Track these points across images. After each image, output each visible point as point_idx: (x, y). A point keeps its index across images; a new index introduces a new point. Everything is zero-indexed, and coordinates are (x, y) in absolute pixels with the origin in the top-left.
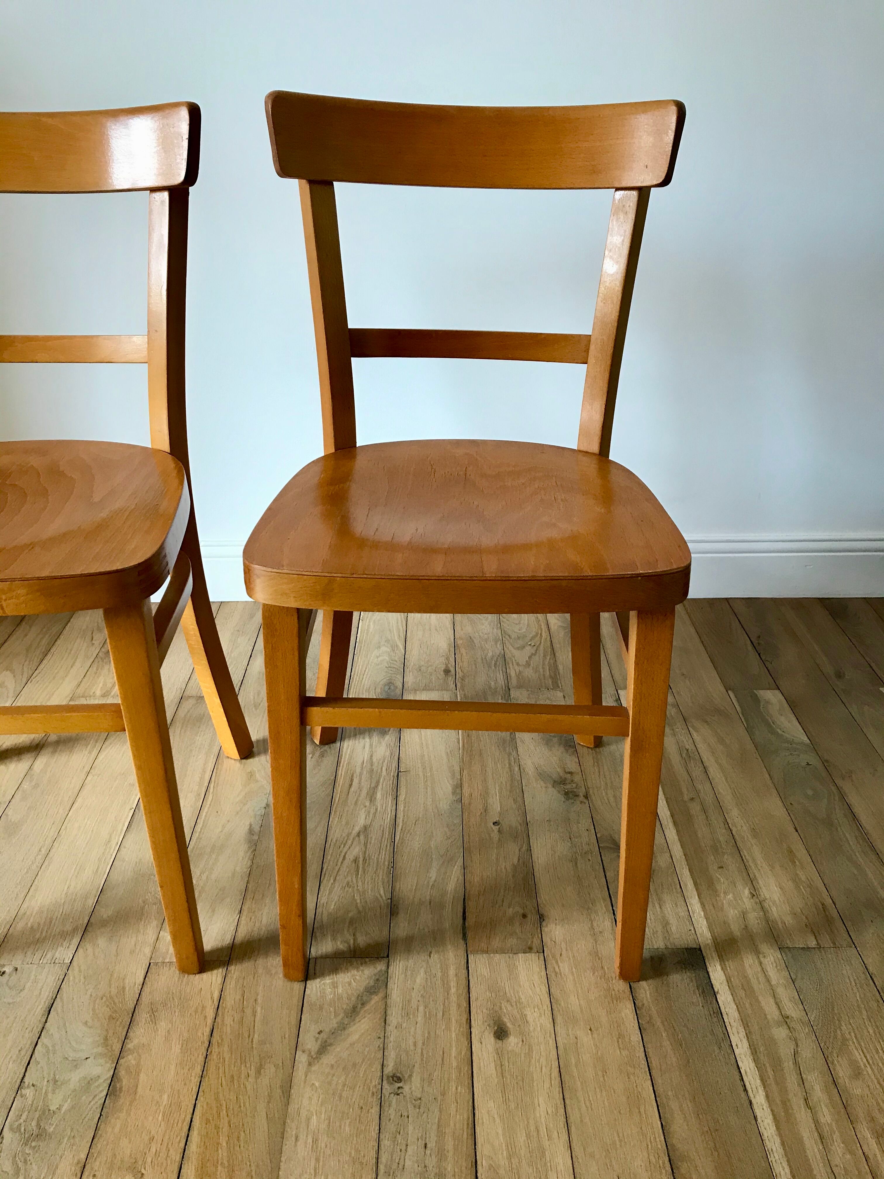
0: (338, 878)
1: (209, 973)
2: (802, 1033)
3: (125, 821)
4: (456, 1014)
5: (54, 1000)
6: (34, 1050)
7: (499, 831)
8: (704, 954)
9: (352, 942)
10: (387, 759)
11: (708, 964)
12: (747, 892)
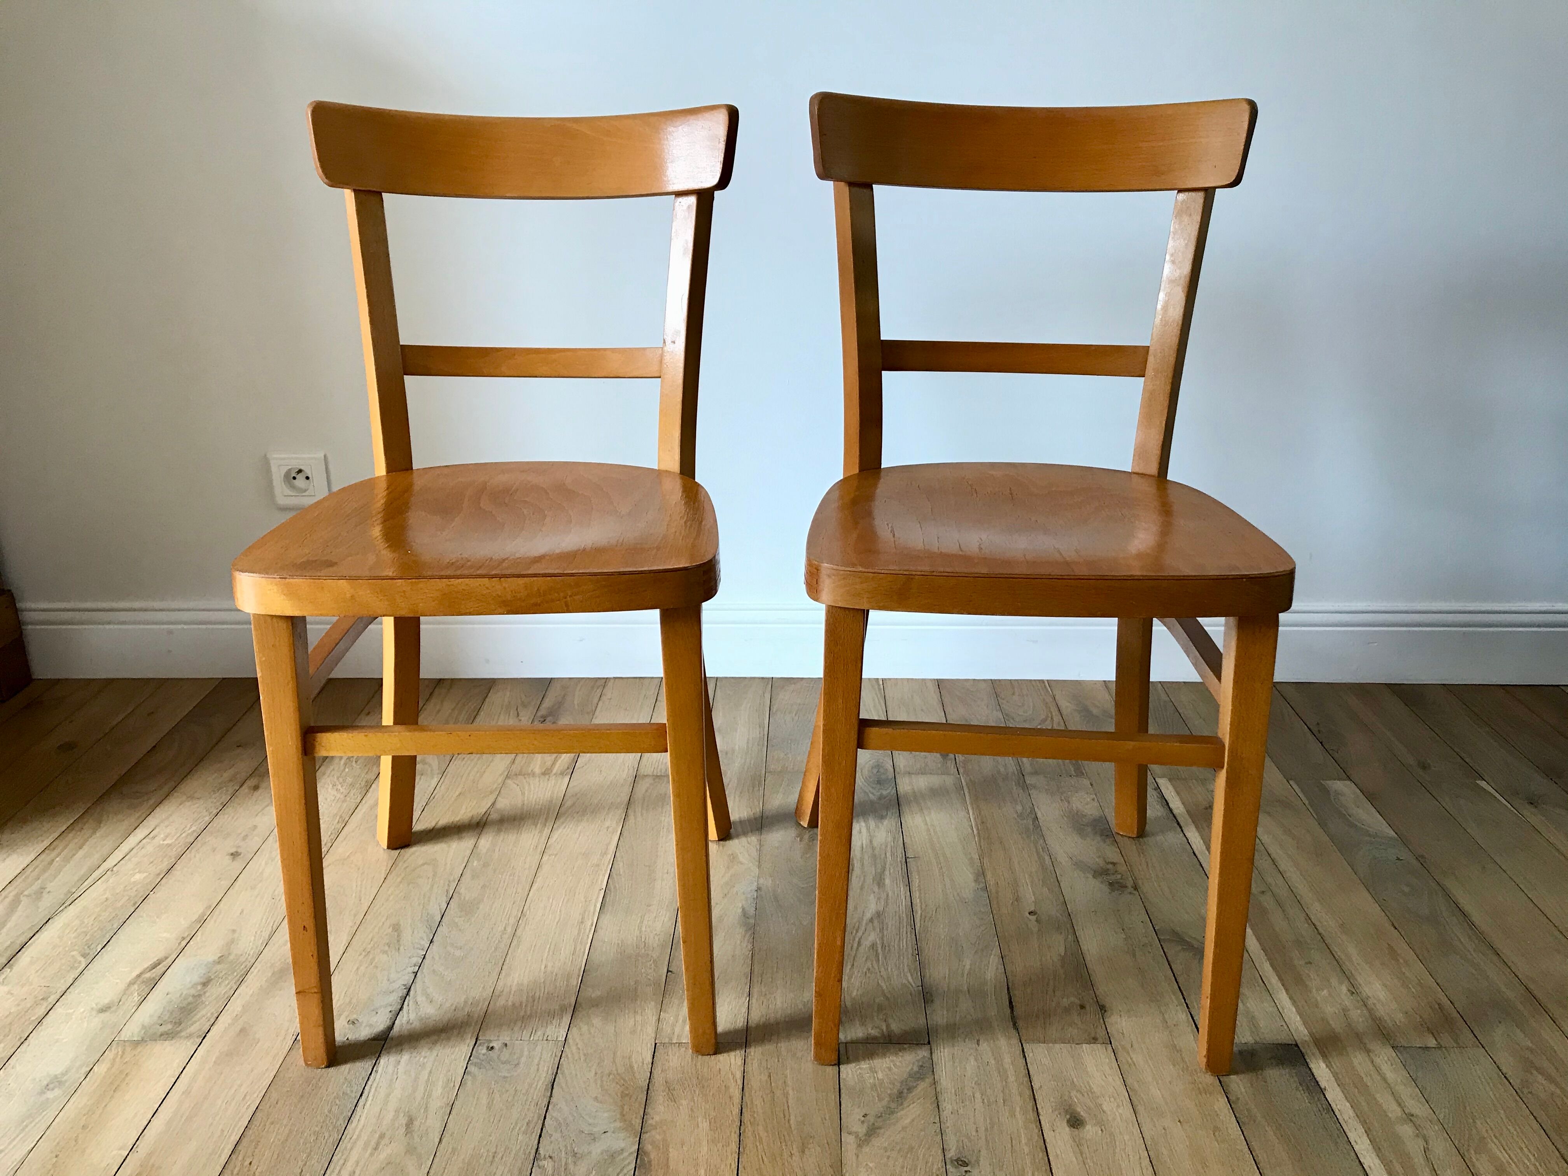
0: (855, 964)
1: (725, 1055)
2: (1432, 1131)
3: (596, 902)
4: (1019, 1101)
5: (555, 1076)
6: (544, 1122)
7: (1037, 921)
8: (1303, 1050)
9: (884, 1028)
10: (889, 844)
11: (1308, 1061)
12: (1344, 989)
